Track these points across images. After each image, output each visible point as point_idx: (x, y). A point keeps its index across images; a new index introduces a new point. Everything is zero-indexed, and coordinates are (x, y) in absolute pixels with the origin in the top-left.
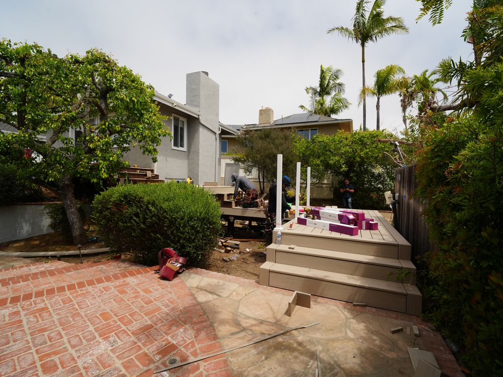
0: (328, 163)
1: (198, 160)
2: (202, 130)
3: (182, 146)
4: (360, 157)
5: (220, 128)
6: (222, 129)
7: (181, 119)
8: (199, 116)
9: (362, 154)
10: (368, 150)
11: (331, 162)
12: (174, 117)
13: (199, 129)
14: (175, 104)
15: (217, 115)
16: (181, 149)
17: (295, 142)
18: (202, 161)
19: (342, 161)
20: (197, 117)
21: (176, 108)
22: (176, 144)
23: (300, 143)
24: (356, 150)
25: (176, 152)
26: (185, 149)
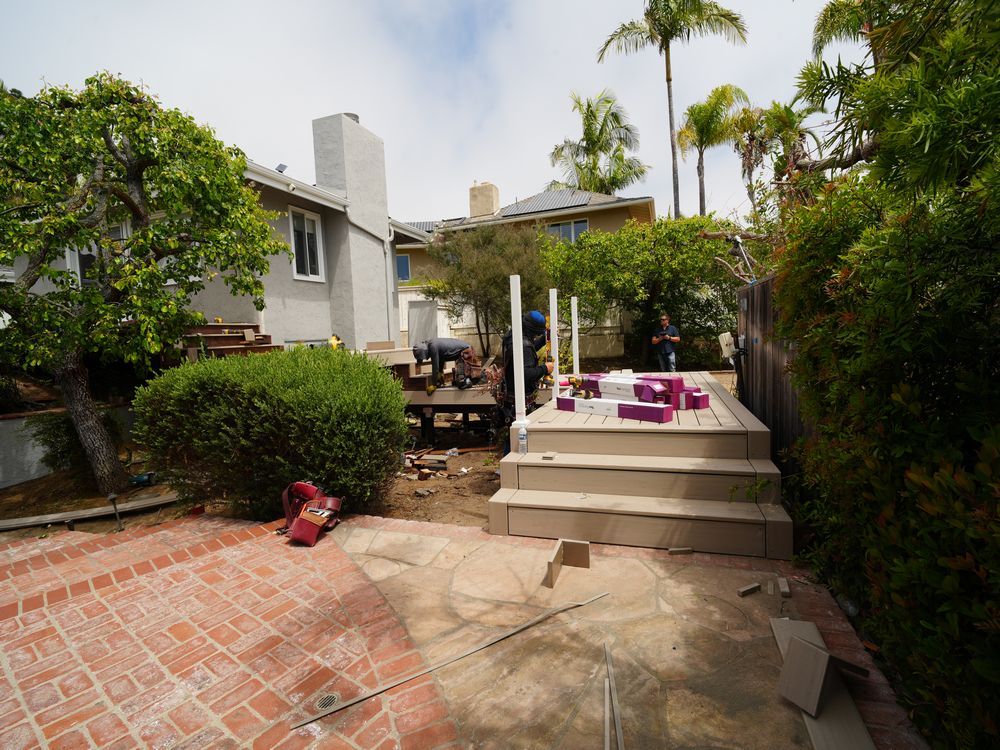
0: (611, 287)
1: (352, 298)
2: (353, 237)
3: (315, 272)
4: (671, 270)
5: (392, 229)
6: (395, 232)
7: (309, 215)
8: (345, 207)
9: (674, 264)
10: (685, 256)
11: (617, 284)
12: (293, 212)
13: (347, 235)
14: (293, 186)
15: (384, 203)
16: (312, 278)
17: (546, 249)
18: (359, 299)
19: (638, 281)
20: (342, 209)
21: (295, 193)
22: (301, 270)
23: (555, 250)
24: (663, 256)
25: (303, 285)
26: (321, 277)
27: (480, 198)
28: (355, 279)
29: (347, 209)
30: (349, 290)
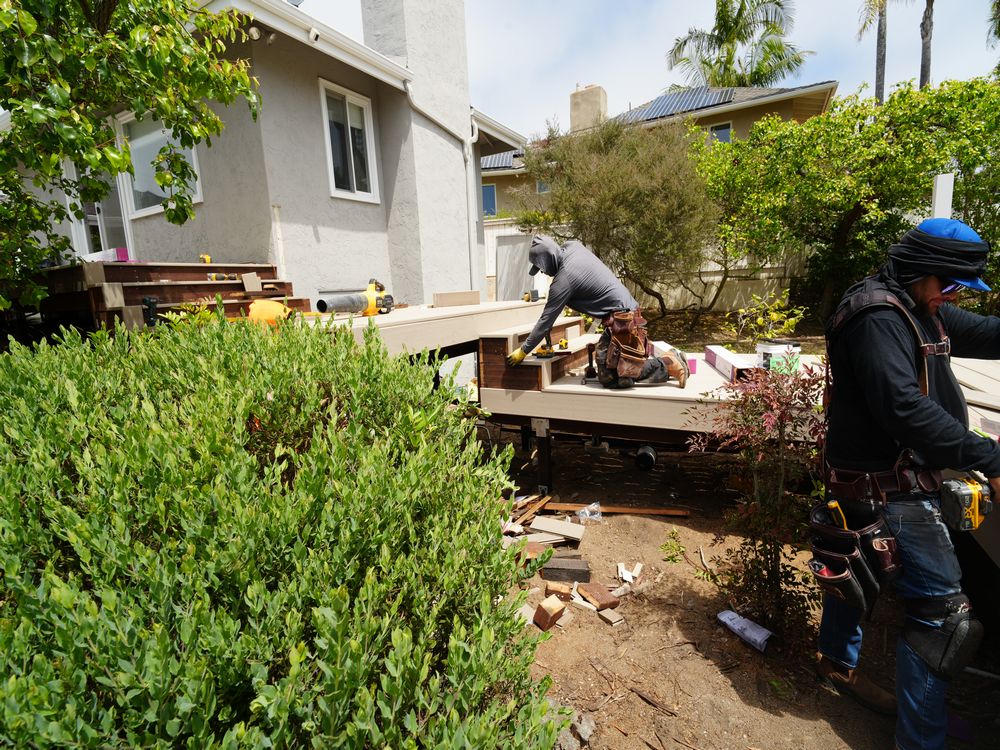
1: (417, 226)
2: (418, 132)
3: (364, 187)
5: (476, 126)
6: (479, 130)
7: (353, 98)
8: (405, 82)
12: (327, 91)
13: (409, 127)
14: (314, 31)
15: (464, 85)
16: (359, 196)
18: (427, 230)
20: (400, 86)
21: (319, 46)
22: (342, 182)
25: (346, 206)
26: (374, 196)
27: (583, 106)
28: (423, 199)
29: (409, 85)
30: (414, 214)
